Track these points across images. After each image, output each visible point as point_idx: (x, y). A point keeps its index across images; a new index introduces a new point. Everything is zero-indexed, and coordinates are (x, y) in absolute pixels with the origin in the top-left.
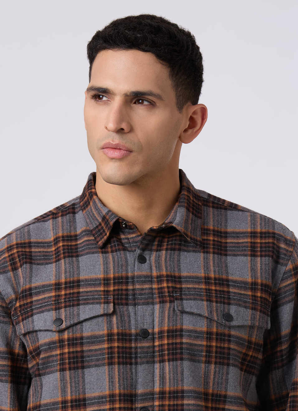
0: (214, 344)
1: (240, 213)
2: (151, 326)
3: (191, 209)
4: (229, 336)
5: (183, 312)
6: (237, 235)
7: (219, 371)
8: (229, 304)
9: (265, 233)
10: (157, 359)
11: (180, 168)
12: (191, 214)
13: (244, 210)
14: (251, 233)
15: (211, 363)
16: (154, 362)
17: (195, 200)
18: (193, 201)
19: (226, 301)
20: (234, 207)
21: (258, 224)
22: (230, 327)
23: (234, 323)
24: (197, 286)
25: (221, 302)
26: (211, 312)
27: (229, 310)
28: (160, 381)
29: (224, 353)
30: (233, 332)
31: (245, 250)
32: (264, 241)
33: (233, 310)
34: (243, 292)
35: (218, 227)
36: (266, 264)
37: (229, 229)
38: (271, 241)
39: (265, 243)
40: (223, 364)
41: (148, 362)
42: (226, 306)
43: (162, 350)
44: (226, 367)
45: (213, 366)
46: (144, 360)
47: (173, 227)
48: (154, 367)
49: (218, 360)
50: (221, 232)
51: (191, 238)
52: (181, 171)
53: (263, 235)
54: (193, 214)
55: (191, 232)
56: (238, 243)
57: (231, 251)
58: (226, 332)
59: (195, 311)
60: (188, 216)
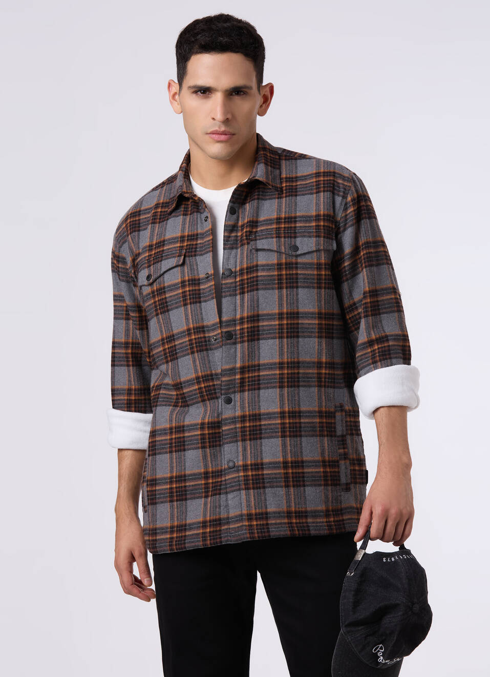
0: (284, 272)
1: (308, 160)
2: (234, 266)
3: (269, 164)
4: (297, 263)
5: (257, 250)
6: (305, 178)
7: (290, 294)
8: (295, 237)
9: (327, 172)
10: (238, 292)
11: (257, 132)
12: (269, 167)
13: (310, 158)
14: (316, 173)
15: (283, 288)
16: (236, 295)
17: (272, 156)
18: (270, 157)
19: (293, 235)
20: (303, 157)
21: (322, 166)
22: (297, 256)
23: (299, 252)
24: (269, 227)
25: (288, 237)
26: (279, 246)
27: (295, 242)
28: (241, 309)
29: (293, 279)
30: (300, 260)
31: (312, 189)
32: (326, 179)
33: (298, 241)
34: (308, 225)
35: (290, 175)
36: (327, 198)
37: (299, 174)
38: (332, 178)
39: (327, 180)
40: (293, 287)
41: (230, 295)
42: (293, 239)
43: (243, 284)
44: (295, 289)
45: (285, 290)
46: (228, 293)
47: (256, 179)
48: (236, 299)
49: (289, 285)
50: (292, 178)
51: (272, 186)
52: (258, 135)
53: (326, 174)
54: (271, 166)
55: (272, 181)
56: (306, 184)
57: (300, 191)
58: (294, 260)
59: (266, 247)
60: (267, 169)
